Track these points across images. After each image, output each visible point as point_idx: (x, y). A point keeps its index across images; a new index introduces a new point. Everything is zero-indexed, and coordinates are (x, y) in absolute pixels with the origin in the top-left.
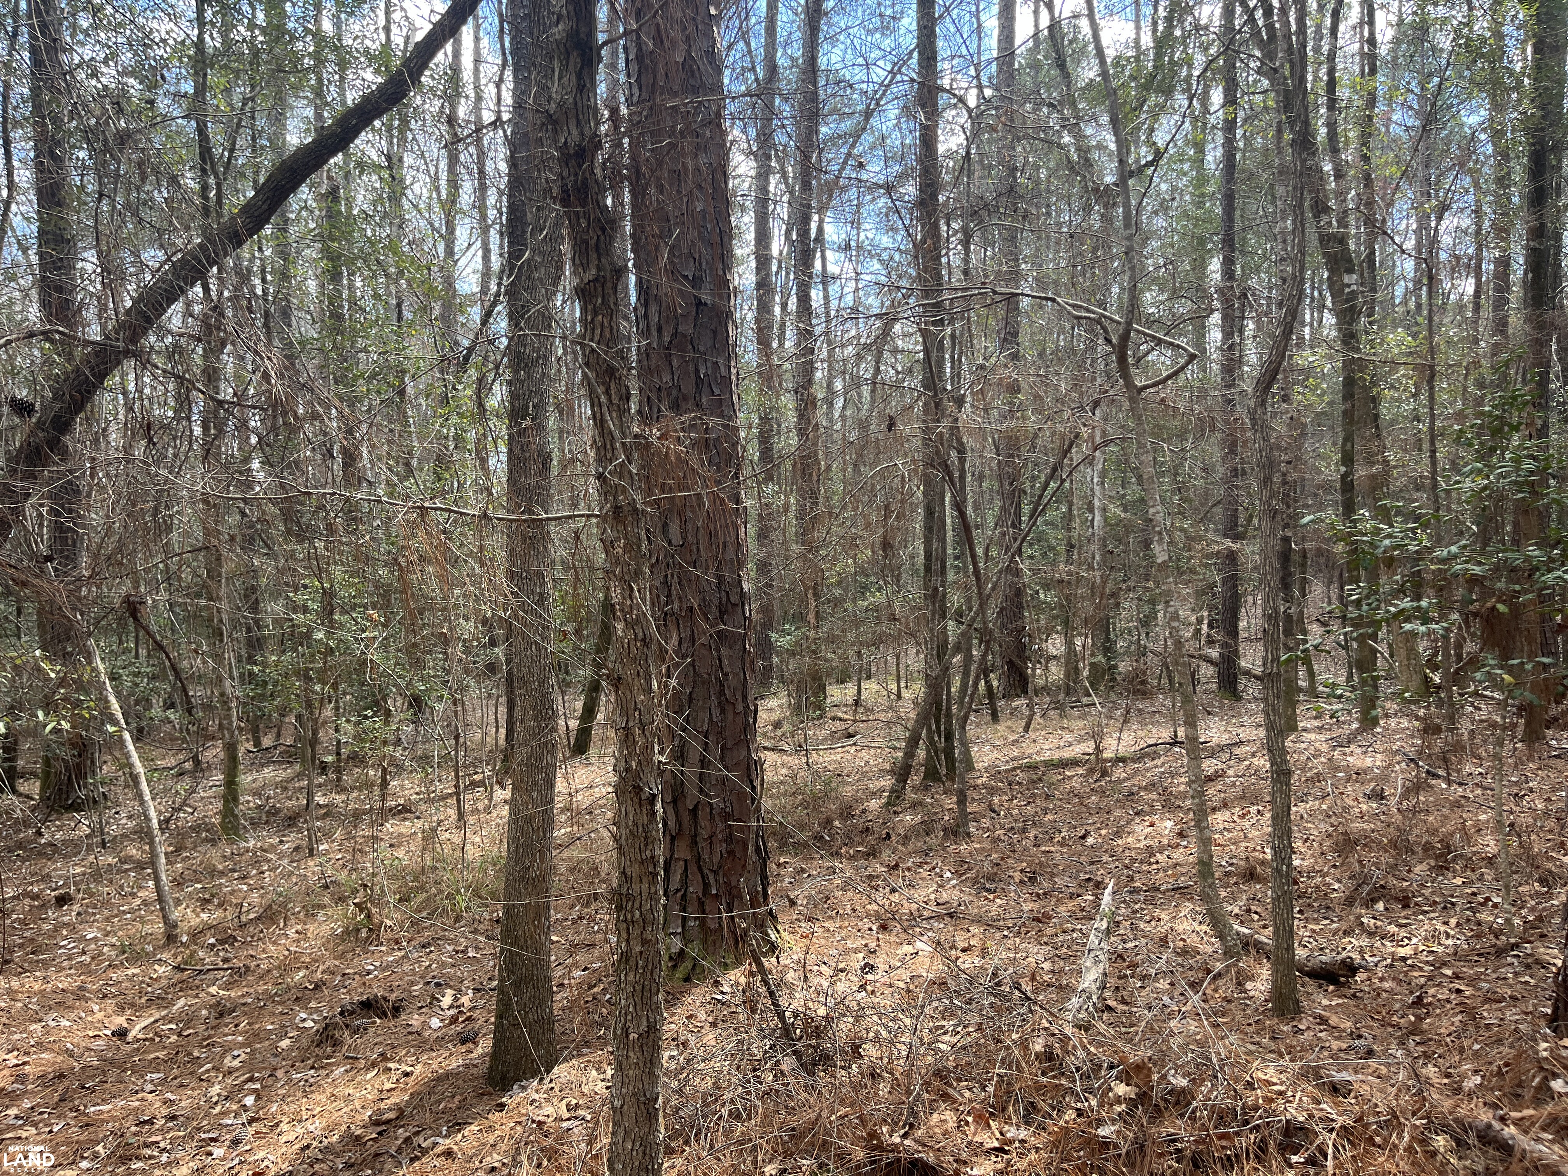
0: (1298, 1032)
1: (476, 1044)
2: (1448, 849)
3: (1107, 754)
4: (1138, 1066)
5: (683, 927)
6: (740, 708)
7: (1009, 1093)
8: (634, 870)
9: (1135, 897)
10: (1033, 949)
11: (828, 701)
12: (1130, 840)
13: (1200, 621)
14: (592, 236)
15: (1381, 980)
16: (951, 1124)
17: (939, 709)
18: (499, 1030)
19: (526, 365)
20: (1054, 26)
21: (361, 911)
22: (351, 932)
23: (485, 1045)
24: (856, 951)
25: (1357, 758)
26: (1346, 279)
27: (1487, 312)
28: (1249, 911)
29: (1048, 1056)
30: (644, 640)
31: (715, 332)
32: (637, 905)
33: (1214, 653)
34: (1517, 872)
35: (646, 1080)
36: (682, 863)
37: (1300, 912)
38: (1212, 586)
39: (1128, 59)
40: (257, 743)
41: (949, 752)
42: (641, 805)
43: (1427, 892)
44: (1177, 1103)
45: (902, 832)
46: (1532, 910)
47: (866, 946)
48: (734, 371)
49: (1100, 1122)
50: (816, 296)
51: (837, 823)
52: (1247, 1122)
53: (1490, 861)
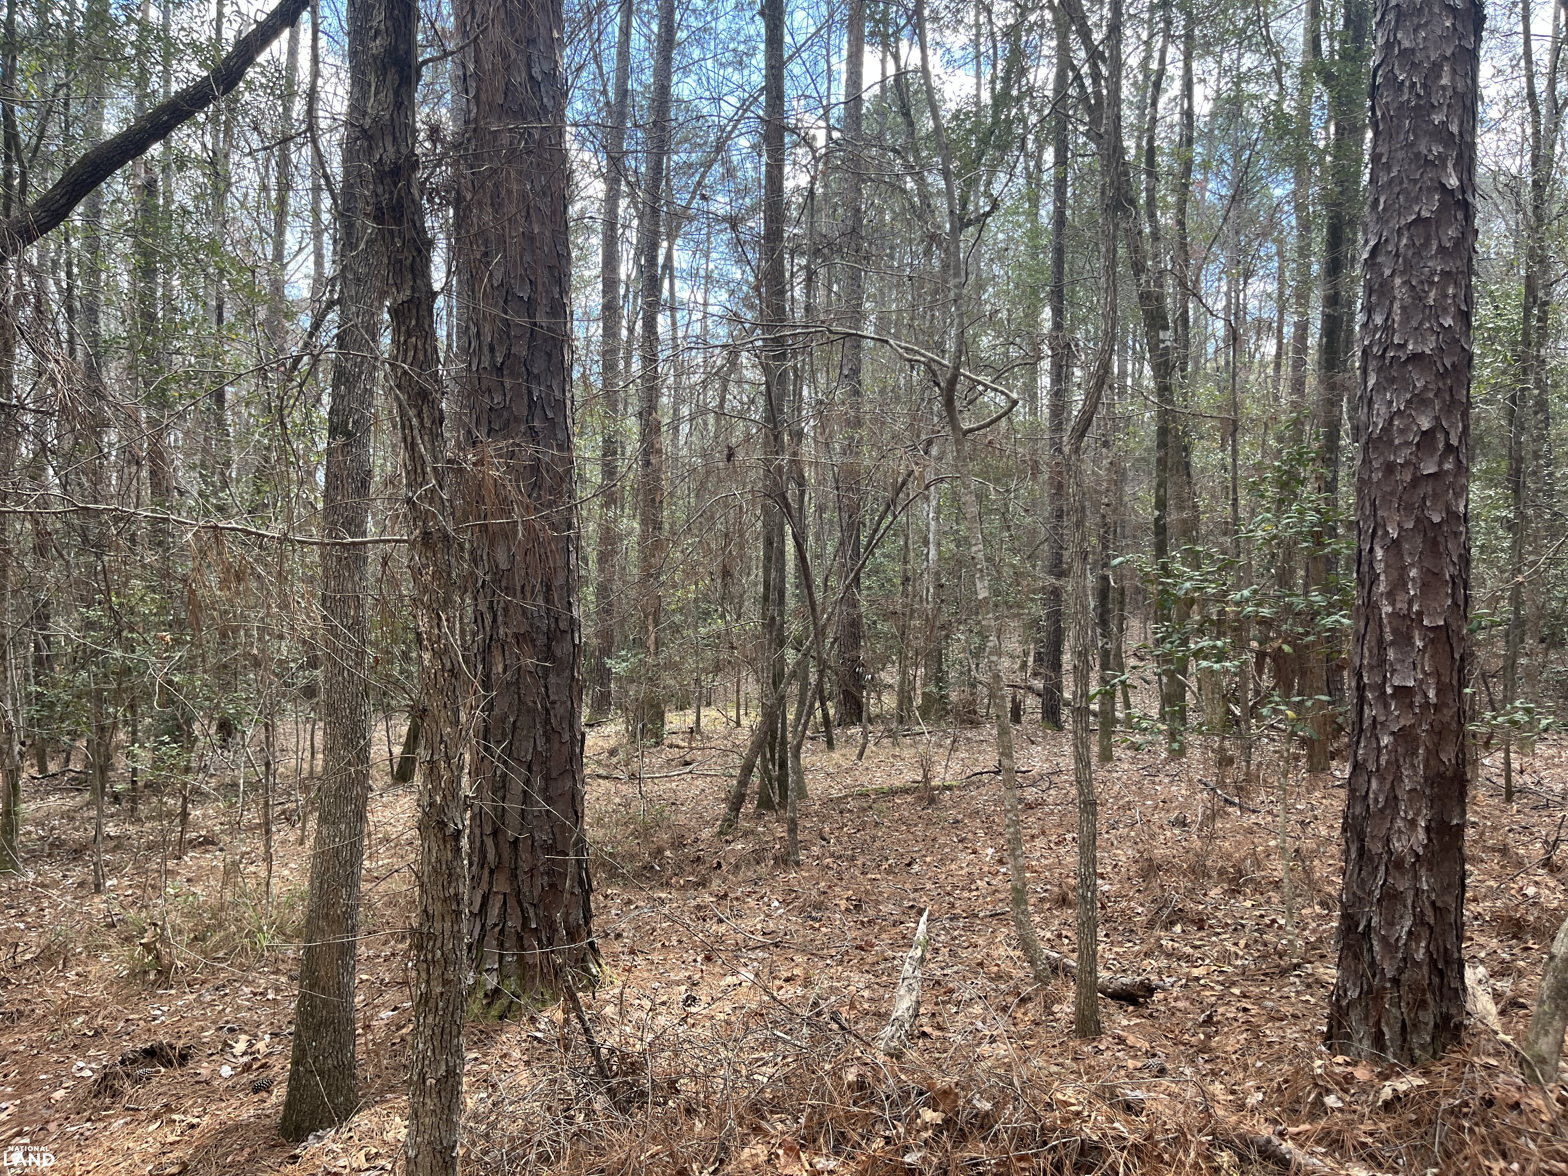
0: (1099, 1052)
1: (270, 1092)
2: (1240, 873)
3: (936, 782)
4: (945, 1092)
5: (500, 963)
6: (566, 737)
7: (820, 1124)
8: (436, 908)
9: (954, 924)
10: (855, 976)
11: (667, 727)
12: (953, 867)
13: (1026, 654)
14: (407, 257)
15: (1176, 999)
16: (763, 1158)
17: (774, 738)
18: (294, 1077)
19: (347, 380)
20: (900, 75)
21: (149, 953)
22: (138, 974)
23: (279, 1094)
24: (678, 983)
25: (1163, 787)
26: (1162, 334)
27: (1287, 370)
28: (1060, 936)
29: (860, 1085)
30: (451, 671)
31: (549, 355)
32: (439, 944)
33: (1039, 684)
34: (1300, 896)
35: (443, 1127)
36: (501, 897)
37: (1107, 935)
38: (1036, 621)
39: (967, 114)
40: (43, 769)
41: (782, 781)
42: (445, 841)
43: (1220, 914)
44: (982, 1127)
45: (732, 861)
46: (1314, 931)
47: (689, 978)
48: (569, 395)
49: (907, 1149)
50: (663, 321)
51: (668, 853)
52: (1045, 1143)
53: (1277, 885)
